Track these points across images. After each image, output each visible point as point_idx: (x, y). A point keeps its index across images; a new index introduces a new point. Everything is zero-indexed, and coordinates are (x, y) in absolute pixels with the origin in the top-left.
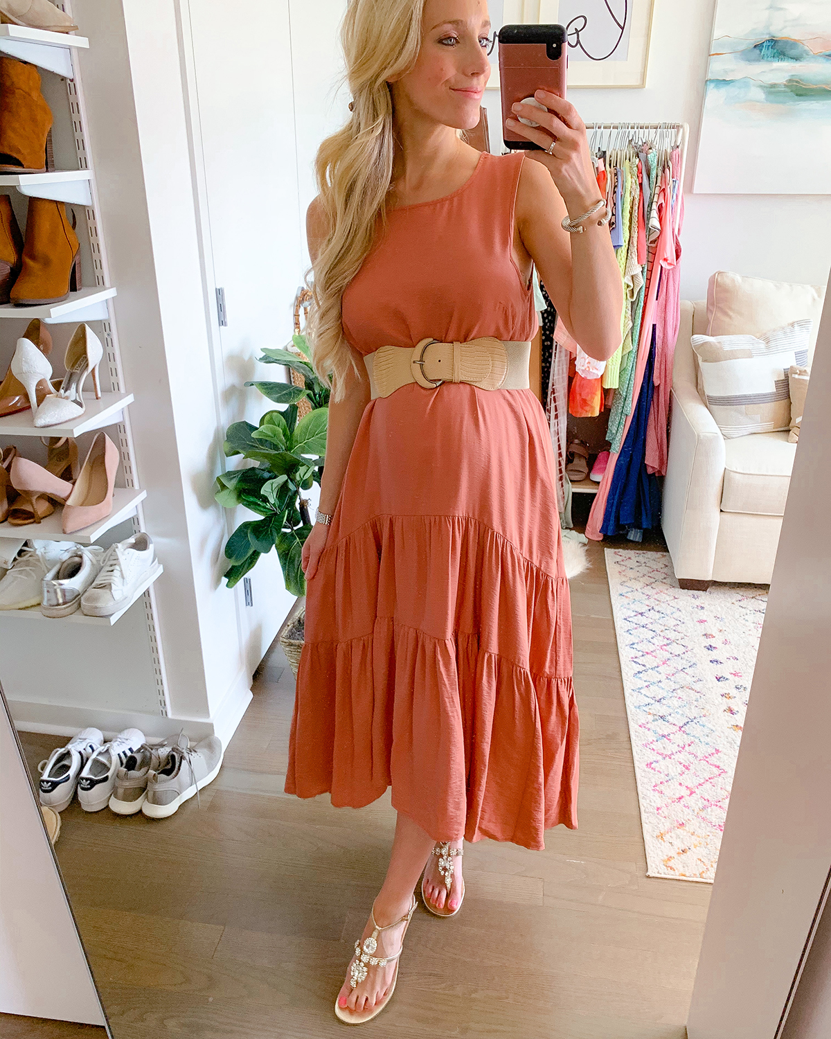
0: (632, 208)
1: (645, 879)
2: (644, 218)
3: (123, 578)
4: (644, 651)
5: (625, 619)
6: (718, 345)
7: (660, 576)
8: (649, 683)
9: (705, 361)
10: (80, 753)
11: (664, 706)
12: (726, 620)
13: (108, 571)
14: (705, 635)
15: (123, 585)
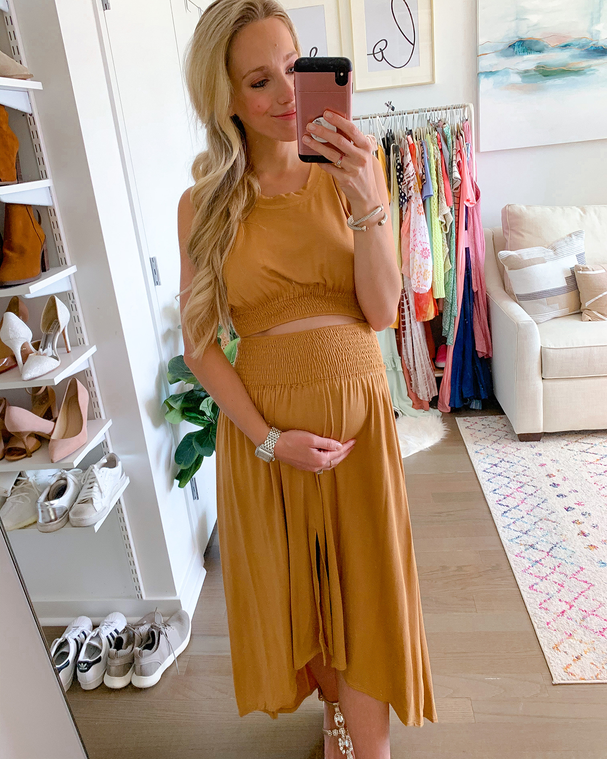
0: (437, 167)
1: (553, 686)
2: (448, 173)
3: (101, 492)
4: (505, 494)
5: (485, 471)
6: (519, 257)
7: (502, 434)
8: (515, 520)
9: (510, 269)
10: (75, 639)
11: (531, 537)
12: (560, 462)
13: (89, 488)
14: (548, 475)
15: (102, 498)
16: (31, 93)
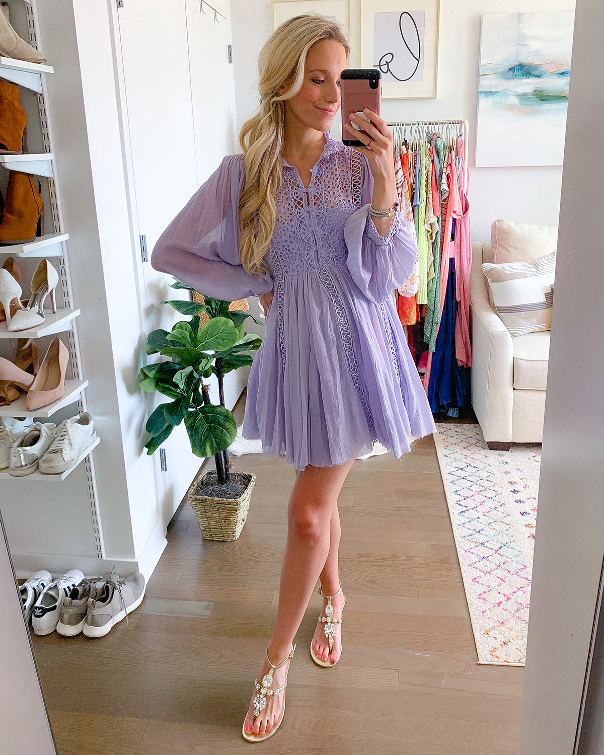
1: (477, 666)
2: (437, 185)
3: (71, 445)
4: (465, 495)
5: (450, 473)
6: (502, 270)
7: (474, 441)
8: (470, 519)
9: (493, 281)
10: (34, 589)
11: (483, 536)
12: (525, 471)
13: (60, 440)
14: (510, 482)
15: (71, 450)
16: (43, 75)
